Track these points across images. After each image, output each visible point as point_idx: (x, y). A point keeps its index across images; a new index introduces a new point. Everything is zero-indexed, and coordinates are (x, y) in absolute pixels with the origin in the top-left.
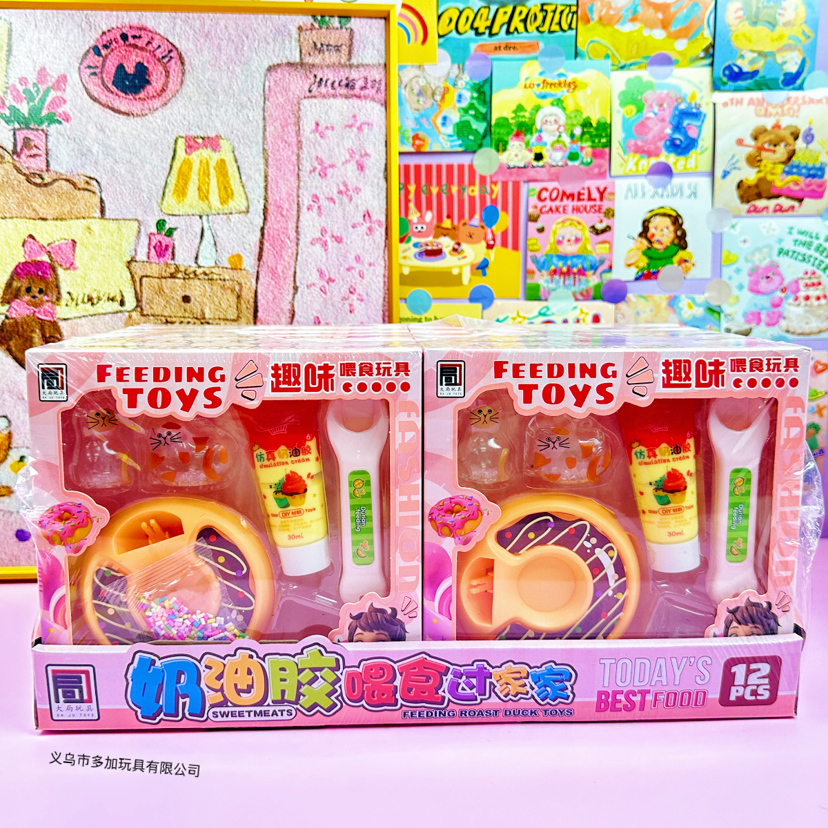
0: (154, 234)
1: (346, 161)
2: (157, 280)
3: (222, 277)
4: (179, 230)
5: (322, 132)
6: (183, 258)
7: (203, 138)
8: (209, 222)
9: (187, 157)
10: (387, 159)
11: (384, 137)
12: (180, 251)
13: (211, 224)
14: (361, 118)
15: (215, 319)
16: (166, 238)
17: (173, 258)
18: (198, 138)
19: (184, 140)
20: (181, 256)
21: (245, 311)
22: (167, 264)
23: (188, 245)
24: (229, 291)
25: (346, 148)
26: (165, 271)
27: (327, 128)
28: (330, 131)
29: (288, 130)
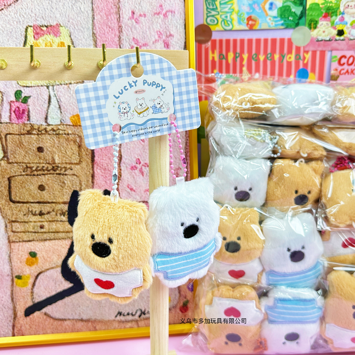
0: (14, 102)
1: (156, 40)
2: (18, 136)
3: (66, 132)
4: (32, 98)
5: (137, 19)
6: (36, 119)
7: (47, 27)
8: (54, 91)
9: (35, 41)
10: (186, 39)
11: (184, 21)
12: (34, 114)
13: (55, 93)
14: (166, 7)
15: (63, 163)
16: (22, 104)
17: (29, 120)
18: (43, 26)
19: (32, 28)
20: (35, 117)
21: (85, 157)
22: (24, 124)
23: (39, 109)
24: (72, 143)
25: (156, 31)
26: (23, 130)
27: (140, 15)
28: (143, 18)
29: (111, 18)
